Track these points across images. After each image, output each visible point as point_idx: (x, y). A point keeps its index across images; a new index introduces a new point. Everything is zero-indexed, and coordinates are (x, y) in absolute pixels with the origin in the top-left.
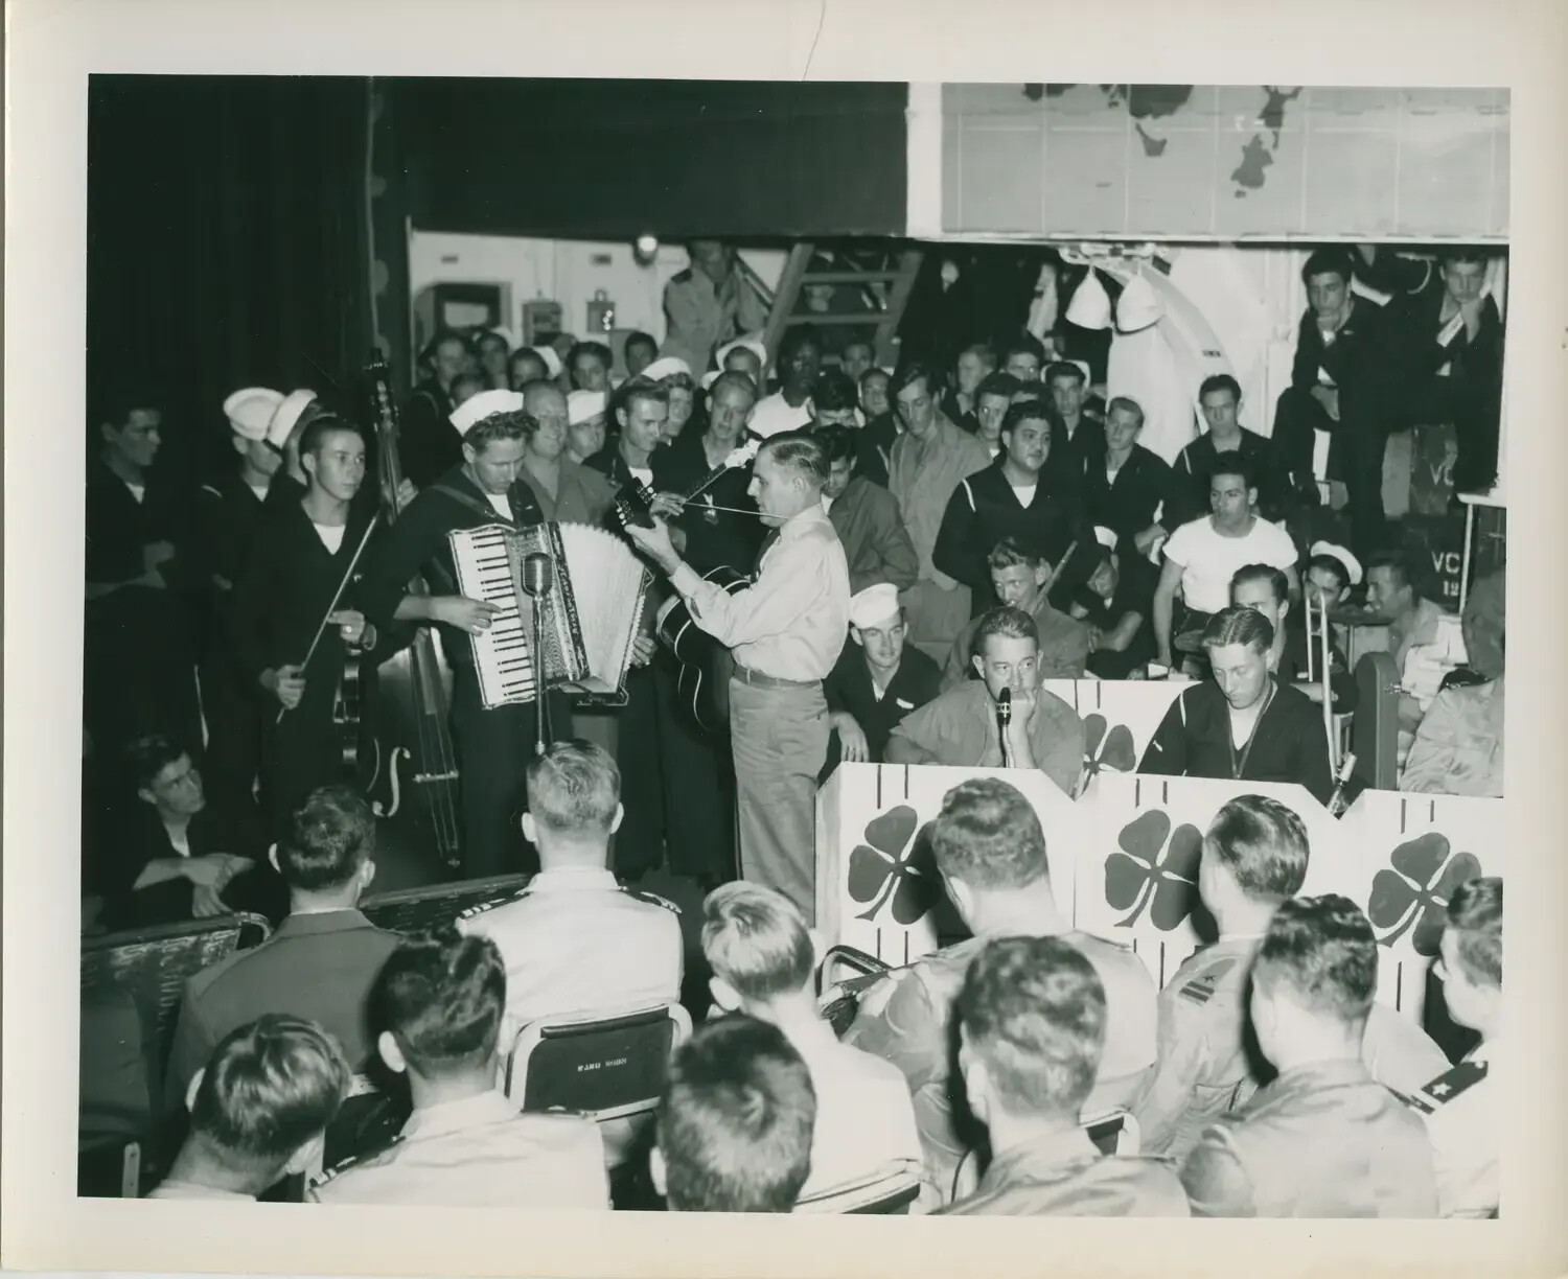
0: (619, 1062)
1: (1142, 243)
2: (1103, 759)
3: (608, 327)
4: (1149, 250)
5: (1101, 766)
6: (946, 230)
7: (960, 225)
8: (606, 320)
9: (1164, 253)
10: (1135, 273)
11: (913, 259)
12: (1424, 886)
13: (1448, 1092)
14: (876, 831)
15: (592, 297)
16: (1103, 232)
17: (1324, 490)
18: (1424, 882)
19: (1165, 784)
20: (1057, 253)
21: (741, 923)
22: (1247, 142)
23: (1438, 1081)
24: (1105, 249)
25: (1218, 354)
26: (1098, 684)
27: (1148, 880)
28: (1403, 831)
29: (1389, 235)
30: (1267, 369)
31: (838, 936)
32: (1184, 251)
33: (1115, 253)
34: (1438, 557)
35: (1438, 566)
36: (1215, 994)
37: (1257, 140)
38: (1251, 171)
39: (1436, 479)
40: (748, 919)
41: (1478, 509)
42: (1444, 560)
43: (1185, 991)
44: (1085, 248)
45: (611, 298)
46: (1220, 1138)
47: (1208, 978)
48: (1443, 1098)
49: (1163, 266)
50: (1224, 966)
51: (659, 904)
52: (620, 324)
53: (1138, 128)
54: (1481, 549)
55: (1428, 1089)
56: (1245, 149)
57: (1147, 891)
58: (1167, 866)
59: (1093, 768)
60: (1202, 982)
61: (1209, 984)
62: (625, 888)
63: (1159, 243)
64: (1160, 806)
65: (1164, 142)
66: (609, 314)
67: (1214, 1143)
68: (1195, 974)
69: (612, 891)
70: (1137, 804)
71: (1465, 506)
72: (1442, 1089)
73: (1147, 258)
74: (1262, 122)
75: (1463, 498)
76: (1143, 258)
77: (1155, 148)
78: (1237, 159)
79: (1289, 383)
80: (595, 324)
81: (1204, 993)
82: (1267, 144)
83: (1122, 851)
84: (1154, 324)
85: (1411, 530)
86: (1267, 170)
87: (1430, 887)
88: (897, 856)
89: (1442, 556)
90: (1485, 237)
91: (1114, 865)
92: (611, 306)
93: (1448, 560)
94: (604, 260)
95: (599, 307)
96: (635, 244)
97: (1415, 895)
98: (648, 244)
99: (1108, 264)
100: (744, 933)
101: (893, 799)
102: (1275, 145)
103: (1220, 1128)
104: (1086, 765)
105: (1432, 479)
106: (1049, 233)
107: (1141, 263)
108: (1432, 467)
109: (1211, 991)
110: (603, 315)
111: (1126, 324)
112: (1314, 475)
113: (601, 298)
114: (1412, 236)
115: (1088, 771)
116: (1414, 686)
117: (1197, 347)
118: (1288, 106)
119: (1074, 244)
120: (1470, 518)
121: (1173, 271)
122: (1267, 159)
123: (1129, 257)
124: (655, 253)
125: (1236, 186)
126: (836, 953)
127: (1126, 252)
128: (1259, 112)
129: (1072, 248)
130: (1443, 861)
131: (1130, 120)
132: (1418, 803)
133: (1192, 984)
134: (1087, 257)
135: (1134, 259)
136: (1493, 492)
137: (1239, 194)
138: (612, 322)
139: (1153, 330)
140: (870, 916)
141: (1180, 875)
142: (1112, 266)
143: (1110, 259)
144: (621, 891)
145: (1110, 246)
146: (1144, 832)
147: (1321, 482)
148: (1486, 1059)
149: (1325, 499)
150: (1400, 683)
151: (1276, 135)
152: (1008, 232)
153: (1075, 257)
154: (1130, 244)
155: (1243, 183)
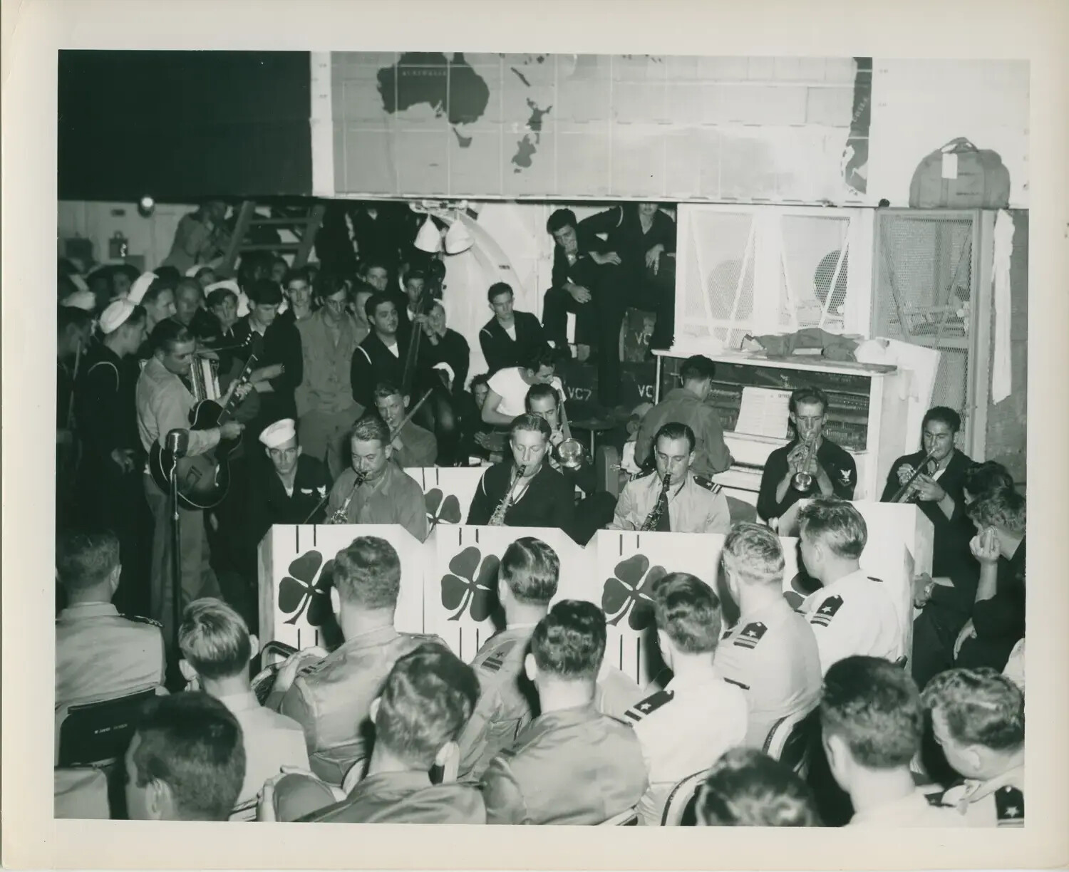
0: (122, 726)
1: (460, 200)
2: (441, 516)
3: (123, 255)
4: (464, 204)
5: (441, 521)
6: (337, 192)
7: (346, 189)
8: (122, 251)
9: (473, 206)
10: (455, 218)
11: (320, 210)
12: (634, 588)
13: (649, 708)
14: (296, 567)
15: (112, 236)
16: (434, 194)
17: (573, 349)
18: (634, 584)
19: (477, 530)
20: (408, 206)
21: (205, 627)
22: (521, 140)
23: (644, 702)
24: (437, 204)
25: (508, 267)
26: (437, 470)
27: (468, 591)
28: (621, 554)
29: (607, 196)
30: (538, 277)
31: (273, 635)
32: (486, 205)
33: (443, 206)
34: (641, 388)
35: (642, 393)
36: (504, 665)
37: (526, 139)
38: (523, 157)
39: (639, 342)
40: (211, 625)
41: (663, 358)
42: (645, 390)
43: (485, 664)
44: (425, 203)
45: (126, 235)
46: (500, 766)
47: (499, 655)
48: (647, 712)
49: (473, 214)
50: (510, 645)
51: (147, 622)
52: (131, 253)
53: (454, 130)
54: (666, 383)
55: (638, 707)
56: (519, 143)
57: (468, 597)
58: (479, 581)
59: (435, 521)
60: (495, 657)
61: (500, 658)
62: (123, 614)
63: (469, 200)
64: (474, 544)
65: (470, 139)
66: (124, 247)
67: (496, 770)
68: (491, 653)
69: (114, 617)
70: (460, 543)
71: (656, 356)
72: (646, 706)
73: (463, 209)
74: (529, 127)
75: (655, 352)
76: (460, 209)
77: (465, 142)
78: (515, 150)
79: (550, 285)
80: (115, 252)
81: (497, 665)
82: (533, 140)
83: (452, 573)
84: (468, 249)
85: (625, 372)
86: (533, 157)
87: (638, 587)
88: (309, 582)
89: (644, 388)
90: (662, 197)
91: (447, 581)
92: (126, 242)
93: (647, 390)
94: (120, 213)
95: (117, 242)
96: (139, 202)
97: (629, 593)
98: (148, 202)
99: (439, 214)
100: (206, 633)
101: (306, 547)
102: (537, 142)
103: (500, 760)
104: (430, 520)
105: (637, 342)
106: (402, 194)
107: (459, 212)
108: (636, 334)
109: (501, 663)
110: (120, 247)
111: (450, 250)
112: (567, 340)
113: (118, 236)
114: (619, 196)
115: (432, 524)
116: (628, 466)
117: (495, 263)
118: (544, 118)
119: (418, 200)
120: (659, 363)
121: (480, 217)
122: (533, 150)
123: (452, 209)
124: (152, 208)
125: (515, 166)
126: (270, 646)
127: (450, 206)
128: (527, 122)
129: (417, 203)
130: (645, 571)
131: (450, 125)
132: (630, 536)
133: (489, 659)
134: (426, 209)
135: (455, 210)
136: (672, 348)
137: (517, 171)
138: (126, 251)
139: (468, 253)
140: (293, 621)
141: (487, 587)
142: (442, 214)
143: (440, 210)
144: (121, 616)
145: (439, 202)
146: (464, 561)
147: (571, 344)
148: (672, 689)
149: (574, 355)
150: (620, 465)
151: (538, 135)
152: (376, 193)
153: (419, 209)
154: (452, 201)
155: (519, 164)
